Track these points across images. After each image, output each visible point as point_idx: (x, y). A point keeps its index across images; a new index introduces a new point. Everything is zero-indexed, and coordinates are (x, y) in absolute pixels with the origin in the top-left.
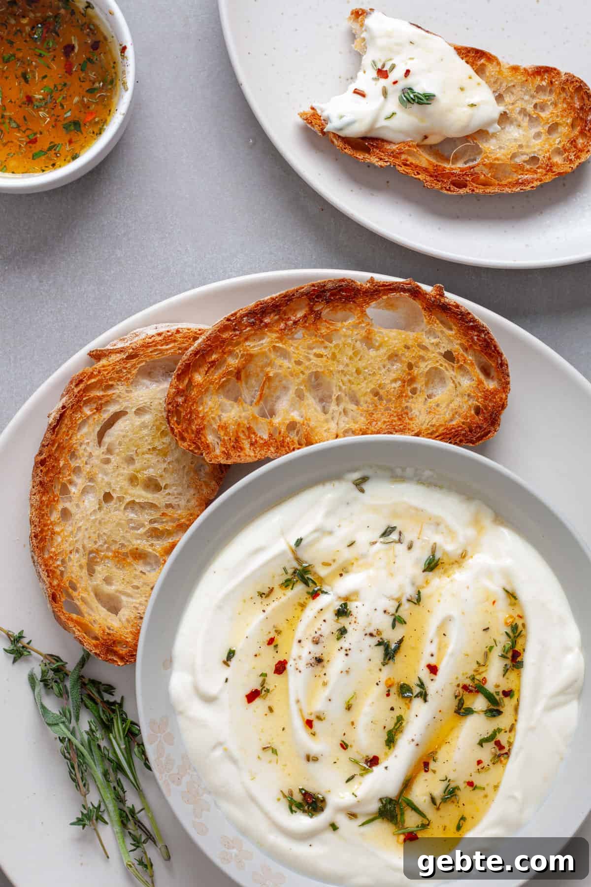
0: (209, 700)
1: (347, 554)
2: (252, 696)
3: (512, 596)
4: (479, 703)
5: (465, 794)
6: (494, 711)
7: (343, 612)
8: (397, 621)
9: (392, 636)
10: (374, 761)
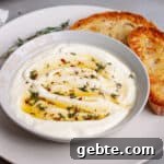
0: (60, 51)
1: (110, 76)
2: (63, 61)
3: (108, 115)
4: (72, 112)
5: (43, 113)
6: (70, 116)
7: (92, 77)
8: (93, 89)
9: (88, 89)
10: (49, 90)
